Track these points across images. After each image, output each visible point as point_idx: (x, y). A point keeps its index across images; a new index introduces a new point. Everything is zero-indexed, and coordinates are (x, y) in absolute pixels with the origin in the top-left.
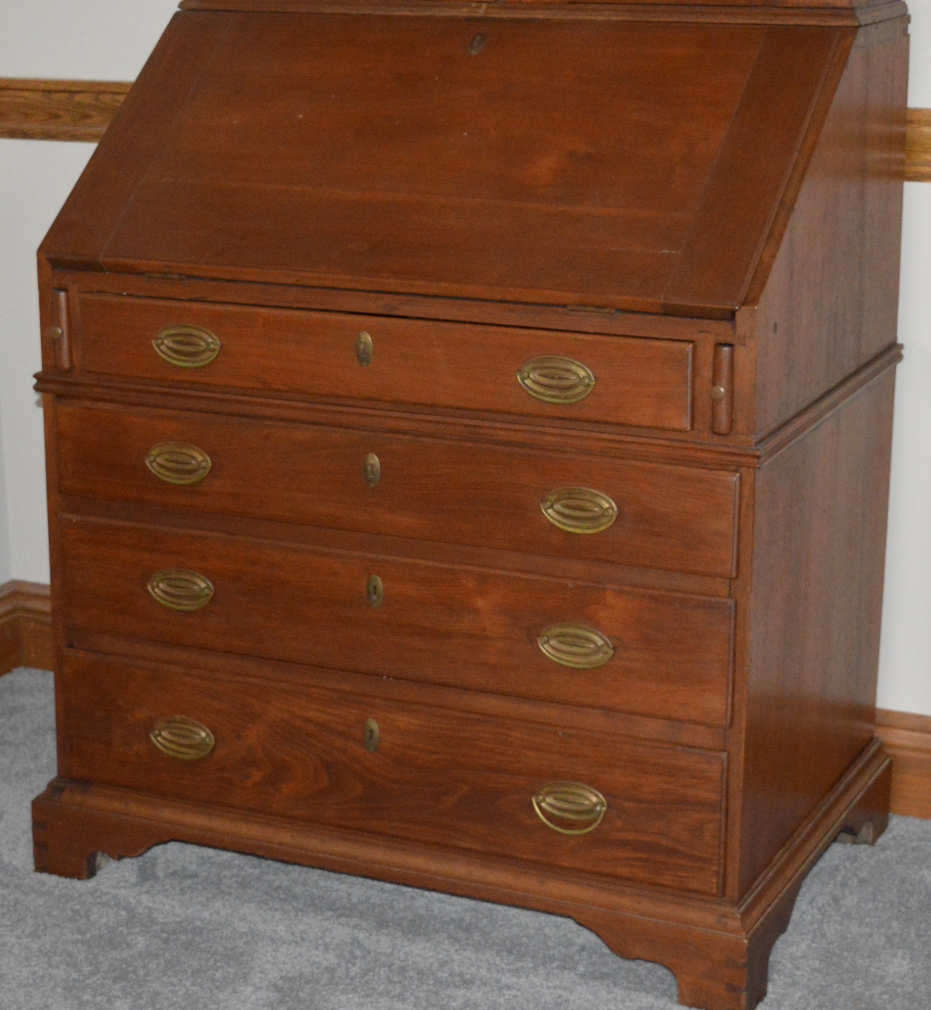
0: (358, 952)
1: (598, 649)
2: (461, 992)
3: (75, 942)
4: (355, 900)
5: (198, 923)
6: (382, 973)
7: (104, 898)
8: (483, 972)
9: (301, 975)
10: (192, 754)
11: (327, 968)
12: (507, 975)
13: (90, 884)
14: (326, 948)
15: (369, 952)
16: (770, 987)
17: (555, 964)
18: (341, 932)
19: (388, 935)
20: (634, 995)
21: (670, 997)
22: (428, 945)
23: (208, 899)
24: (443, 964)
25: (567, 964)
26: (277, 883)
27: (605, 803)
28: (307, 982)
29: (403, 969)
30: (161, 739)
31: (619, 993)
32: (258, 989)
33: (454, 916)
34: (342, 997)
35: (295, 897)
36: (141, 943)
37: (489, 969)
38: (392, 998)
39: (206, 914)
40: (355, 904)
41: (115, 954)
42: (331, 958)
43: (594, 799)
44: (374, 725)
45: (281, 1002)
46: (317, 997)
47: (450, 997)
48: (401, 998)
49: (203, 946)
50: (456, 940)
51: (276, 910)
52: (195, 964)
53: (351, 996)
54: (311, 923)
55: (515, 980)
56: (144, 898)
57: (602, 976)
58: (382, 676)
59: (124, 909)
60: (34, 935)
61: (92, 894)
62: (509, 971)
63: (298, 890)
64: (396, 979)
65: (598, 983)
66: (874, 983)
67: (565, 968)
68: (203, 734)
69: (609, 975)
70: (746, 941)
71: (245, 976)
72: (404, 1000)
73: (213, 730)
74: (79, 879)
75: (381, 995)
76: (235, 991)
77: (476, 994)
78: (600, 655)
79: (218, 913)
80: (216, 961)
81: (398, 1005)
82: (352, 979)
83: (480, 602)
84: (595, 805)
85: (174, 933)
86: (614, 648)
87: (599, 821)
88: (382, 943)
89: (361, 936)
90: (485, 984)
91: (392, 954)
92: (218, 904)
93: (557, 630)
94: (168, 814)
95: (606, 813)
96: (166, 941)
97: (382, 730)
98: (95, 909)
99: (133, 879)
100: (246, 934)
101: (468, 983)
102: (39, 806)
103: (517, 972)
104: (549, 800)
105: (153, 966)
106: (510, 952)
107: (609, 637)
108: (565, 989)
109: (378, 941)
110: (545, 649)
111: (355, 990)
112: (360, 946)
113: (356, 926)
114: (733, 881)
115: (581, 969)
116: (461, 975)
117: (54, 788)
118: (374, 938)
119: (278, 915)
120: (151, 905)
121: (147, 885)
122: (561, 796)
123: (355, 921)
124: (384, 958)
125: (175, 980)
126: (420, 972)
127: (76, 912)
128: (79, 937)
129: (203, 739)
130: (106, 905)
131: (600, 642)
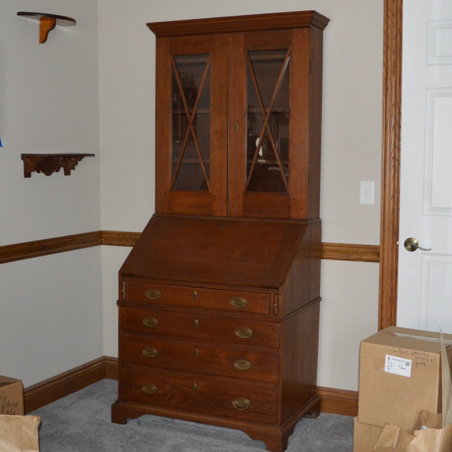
0: (190, 440)
1: (248, 365)
2: (215, 448)
3: (123, 437)
4: (190, 429)
5: (152, 434)
6: (196, 444)
7: (129, 428)
8: (220, 444)
9: (177, 444)
10: (151, 393)
11: (183, 443)
12: (226, 444)
13: (125, 425)
14: (183, 439)
15: (193, 440)
16: (288, 447)
17: (238, 442)
18: (186, 436)
19: (198, 436)
20: (256, 448)
21: (265, 449)
22: (207, 438)
23: (154, 429)
24: (211, 442)
25: (241, 442)
26: (171, 426)
27: (249, 402)
28: (178, 446)
29: (201, 443)
30: (144, 389)
31: (252, 448)
32: (166, 447)
33: (214, 433)
34: (187, 449)
35: (175, 428)
36: (138, 438)
37: (222, 444)
38: (199, 449)
39: (154, 432)
40: (190, 430)
41: (132, 440)
42: (184, 441)
43: (247, 401)
44: (195, 385)
45: (172, 450)
46: (181, 449)
47: (212, 449)
48: (201, 449)
49: (153, 438)
50: (214, 437)
51: (171, 431)
52: (151, 442)
53: (189, 449)
54: (179, 434)
55: (228, 445)
56: (139, 429)
57: (249, 445)
58: (197, 373)
59: (134, 431)
60: (112, 436)
61: (126, 427)
62: (227, 444)
63: (176, 427)
64: (200, 445)
65: (247, 446)
66: (313, 446)
67: (240, 443)
68: (154, 388)
69: (250, 445)
70: (282, 435)
71: (164, 445)
72: (201, 450)
73: (157, 386)
74: (123, 424)
75: (196, 448)
76: (161, 447)
77: (218, 448)
78: (248, 367)
79: (157, 432)
80: (156, 441)
81: (200, 451)
82: (189, 445)
83: (221, 355)
84: (247, 403)
85: (146, 435)
86: (251, 365)
87: (248, 407)
88: (197, 438)
89: (191, 437)
90: (221, 446)
91: (199, 440)
92: (157, 430)
93: (238, 361)
94: (145, 408)
95: (249, 405)
96: (144, 437)
97: (197, 386)
98: (127, 430)
99: (136, 424)
100: (164, 436)
101: (217, 446)
102: (113, 406)
103: (229, 444)
104: (236, 402)
105: (141, 442)
106: (227, 440)
107: (250, 362)
108: (240, 447)
109: (195, 438)
110: (236, 365)
111: (190, 447)
112: (191, 439)
113: (190, 435)
114: (279, 421)
115: (244, 443)
116: (215, 445)
117: (117, 402)
118: (194, 437)
119: (171, 432)
120: (140, 430)
121: (139, 426)
122: (239, 401)
123: (189, 434)
124: (197, 441)
125: (147, 445)
126: (206, 444)
127: (122, 431)
128: (123, 436)
129: (154, 389)
130: (129, 430)
131: (248, 364)
